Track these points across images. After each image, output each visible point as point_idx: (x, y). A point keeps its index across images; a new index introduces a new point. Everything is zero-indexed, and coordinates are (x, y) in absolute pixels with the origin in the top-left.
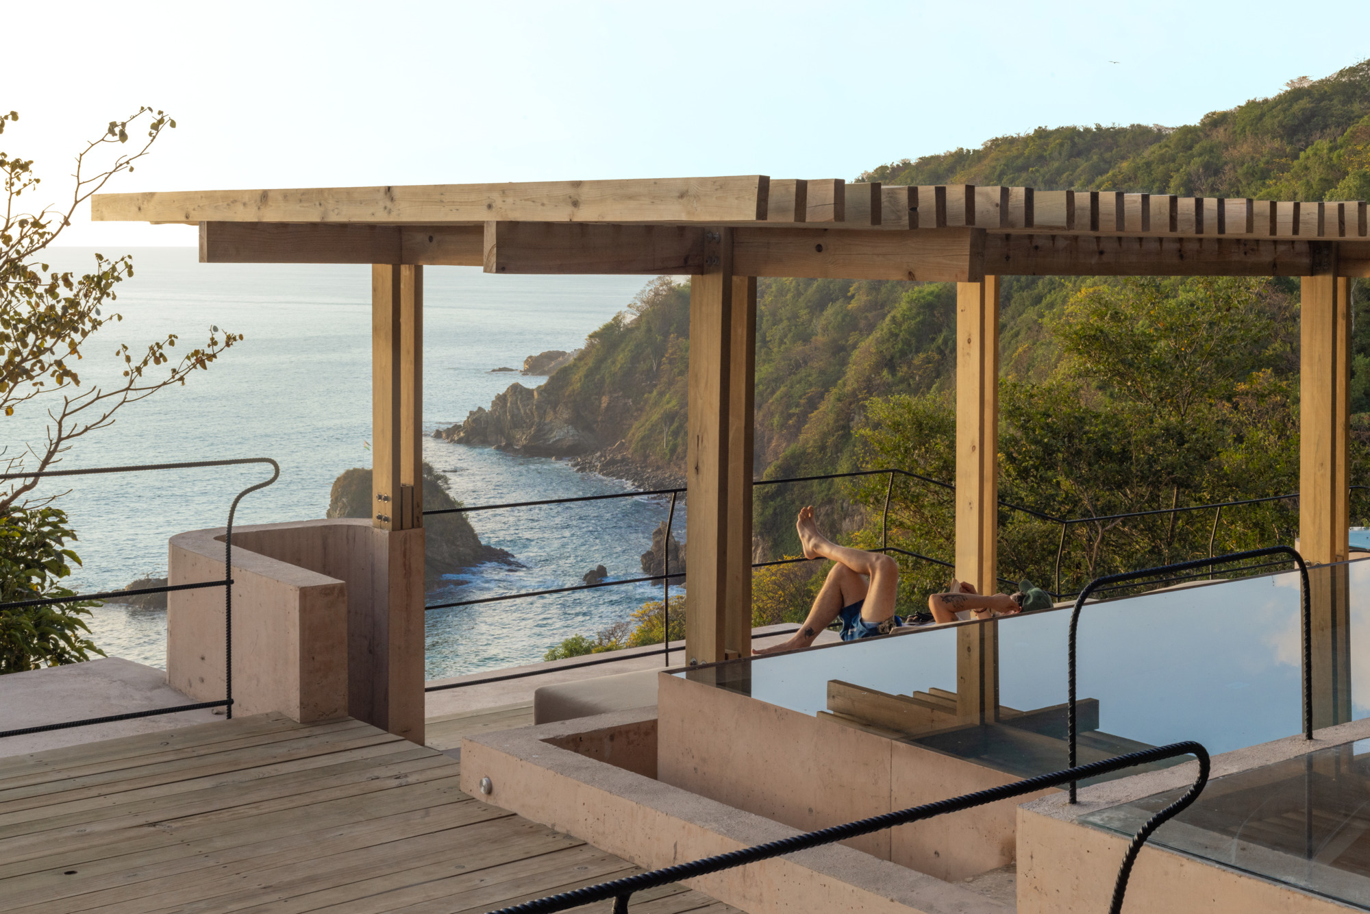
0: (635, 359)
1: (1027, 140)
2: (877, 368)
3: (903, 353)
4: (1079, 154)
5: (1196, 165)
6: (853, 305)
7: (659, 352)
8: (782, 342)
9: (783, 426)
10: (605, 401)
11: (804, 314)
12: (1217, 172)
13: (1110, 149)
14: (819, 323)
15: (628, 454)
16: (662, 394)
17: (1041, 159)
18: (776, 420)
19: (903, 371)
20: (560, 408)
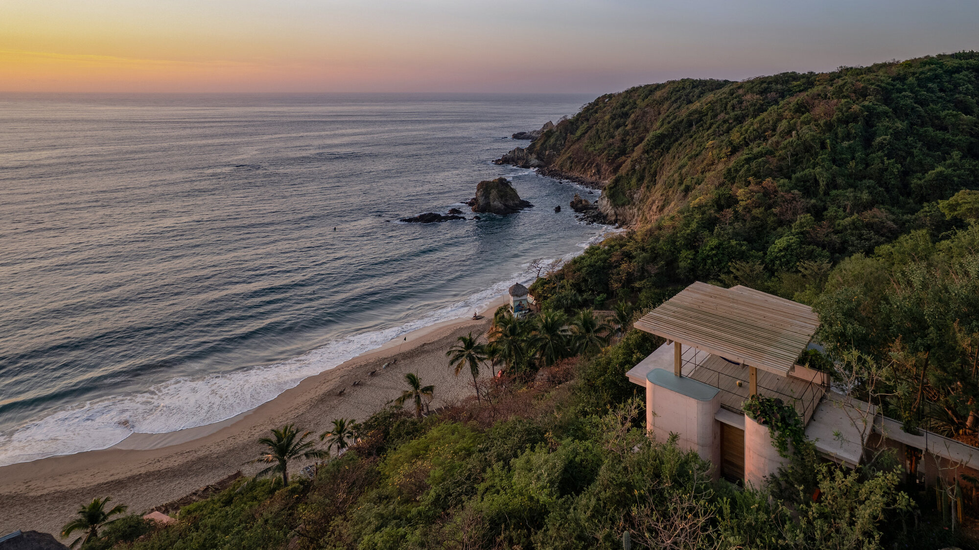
0: (556, 140)
1: (679, 82)
2: (643, 153)
3: (651, 149)
4: (695, 87)
5: (735, 101)
6: (627, 128)
7: (565, 139)
8: (605, 138)
9: (607, 162)
10: (547, 153)
11: (612, 130)
12: (741, 103)
13: (704, 86)
14: (617, 133)
15: (557, 168)
16: (566, 151)
17: (684, 88)
18: (605, 160)
19: (651, 154)
20: (533, 154)
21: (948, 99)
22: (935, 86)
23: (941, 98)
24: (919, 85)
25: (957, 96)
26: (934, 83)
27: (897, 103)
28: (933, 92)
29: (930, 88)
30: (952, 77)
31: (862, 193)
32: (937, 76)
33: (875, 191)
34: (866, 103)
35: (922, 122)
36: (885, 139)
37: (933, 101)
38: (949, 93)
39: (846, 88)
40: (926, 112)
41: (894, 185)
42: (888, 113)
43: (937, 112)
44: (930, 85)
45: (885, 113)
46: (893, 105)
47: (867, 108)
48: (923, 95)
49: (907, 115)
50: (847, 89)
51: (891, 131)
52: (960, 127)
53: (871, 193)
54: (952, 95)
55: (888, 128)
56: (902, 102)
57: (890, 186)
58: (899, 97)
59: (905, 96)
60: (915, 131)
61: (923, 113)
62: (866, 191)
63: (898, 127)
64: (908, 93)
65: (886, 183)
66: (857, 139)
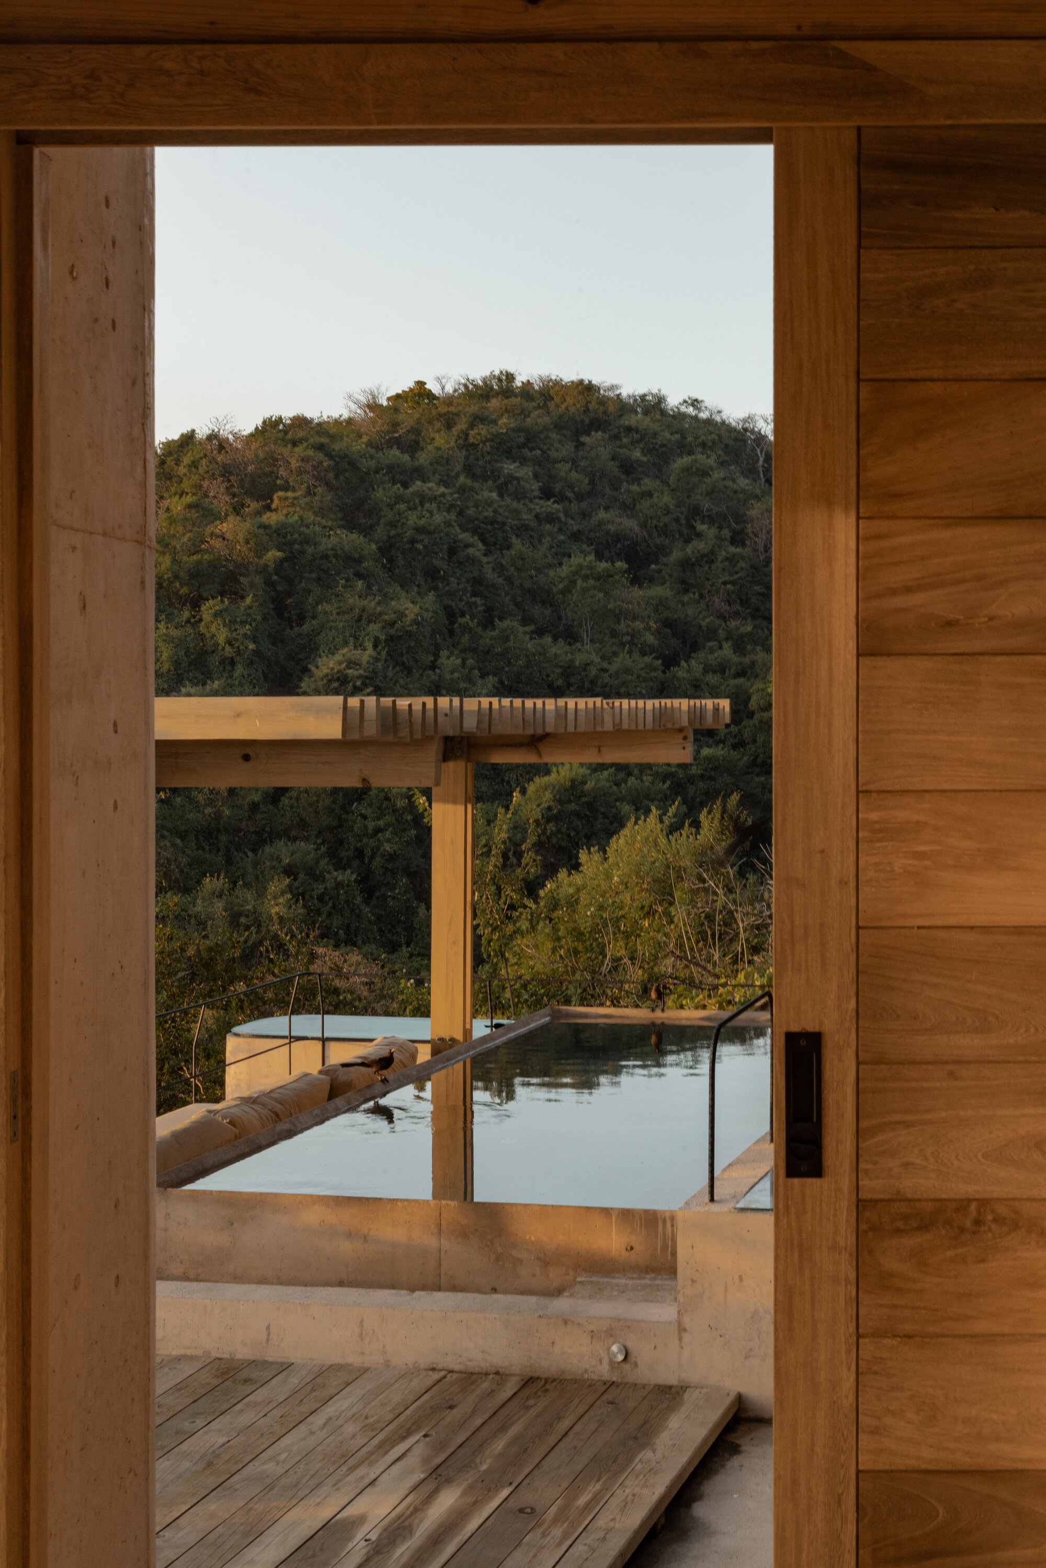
21: (574, 526)
22: (525, 472)
23: (551, 519)
24: (468, 469)
25: (602, 515)
26: (523, 461)
27: (392, 525)
28: (520, 495)
29: (511, 478)
30: (581, 444)
31: (261, 893)
32: (531, 438)
33: (319, 888)
34: (271, 518)
35: (489, 609)
36: (351, 664)
37: (522, 530)
38: (574, 507)
39: (186, 460)
40: (500, 568)
41: (392, 857)
42: (359, 561)
43: (539, 570)
44: (509, 467)
45: (352, 560)
46: (380, 531)
47: (280, 535)
48: (489, 503)
49: (432, 574)
50: (195, 465)
51: (374, 628)
52: (622, 627)
53: (298, 895)
54: (584, 515)
55: (362, 619)
56: (413, 519)
57: (377, 862)
58: (400, 499)
59: (423, 498)
60: (466, 639)
61: (490, 575)
62: (277, 885)
63: (402, 615)
64: (432, 487)
65: (360, 854)
66: (239, 670)
